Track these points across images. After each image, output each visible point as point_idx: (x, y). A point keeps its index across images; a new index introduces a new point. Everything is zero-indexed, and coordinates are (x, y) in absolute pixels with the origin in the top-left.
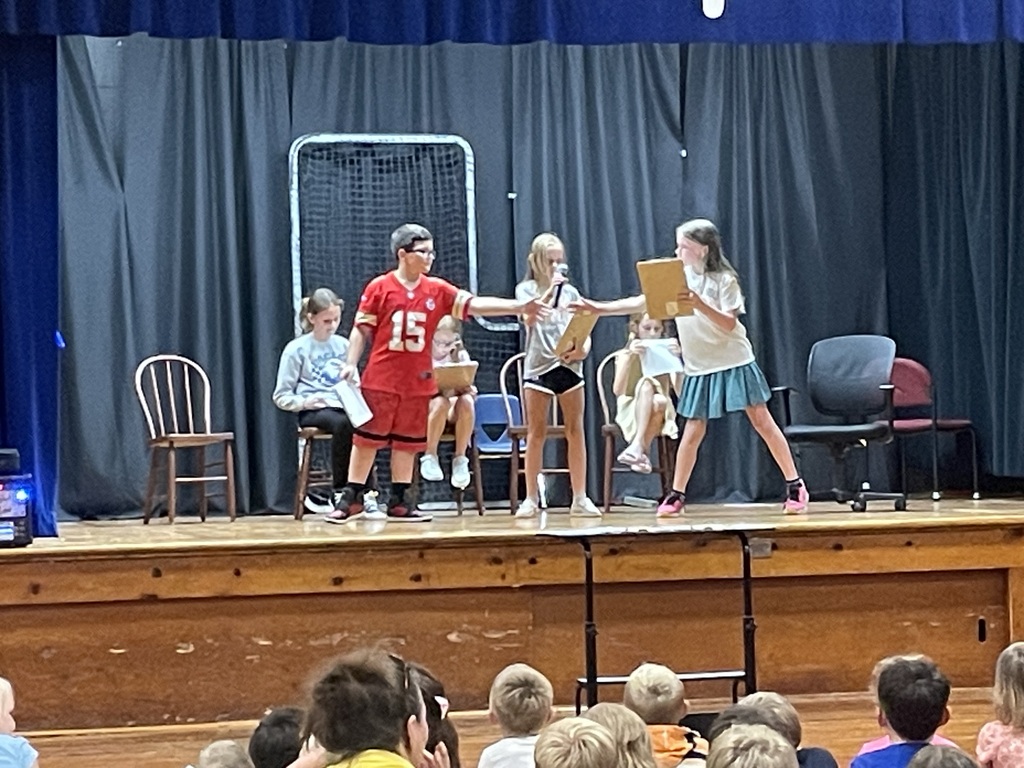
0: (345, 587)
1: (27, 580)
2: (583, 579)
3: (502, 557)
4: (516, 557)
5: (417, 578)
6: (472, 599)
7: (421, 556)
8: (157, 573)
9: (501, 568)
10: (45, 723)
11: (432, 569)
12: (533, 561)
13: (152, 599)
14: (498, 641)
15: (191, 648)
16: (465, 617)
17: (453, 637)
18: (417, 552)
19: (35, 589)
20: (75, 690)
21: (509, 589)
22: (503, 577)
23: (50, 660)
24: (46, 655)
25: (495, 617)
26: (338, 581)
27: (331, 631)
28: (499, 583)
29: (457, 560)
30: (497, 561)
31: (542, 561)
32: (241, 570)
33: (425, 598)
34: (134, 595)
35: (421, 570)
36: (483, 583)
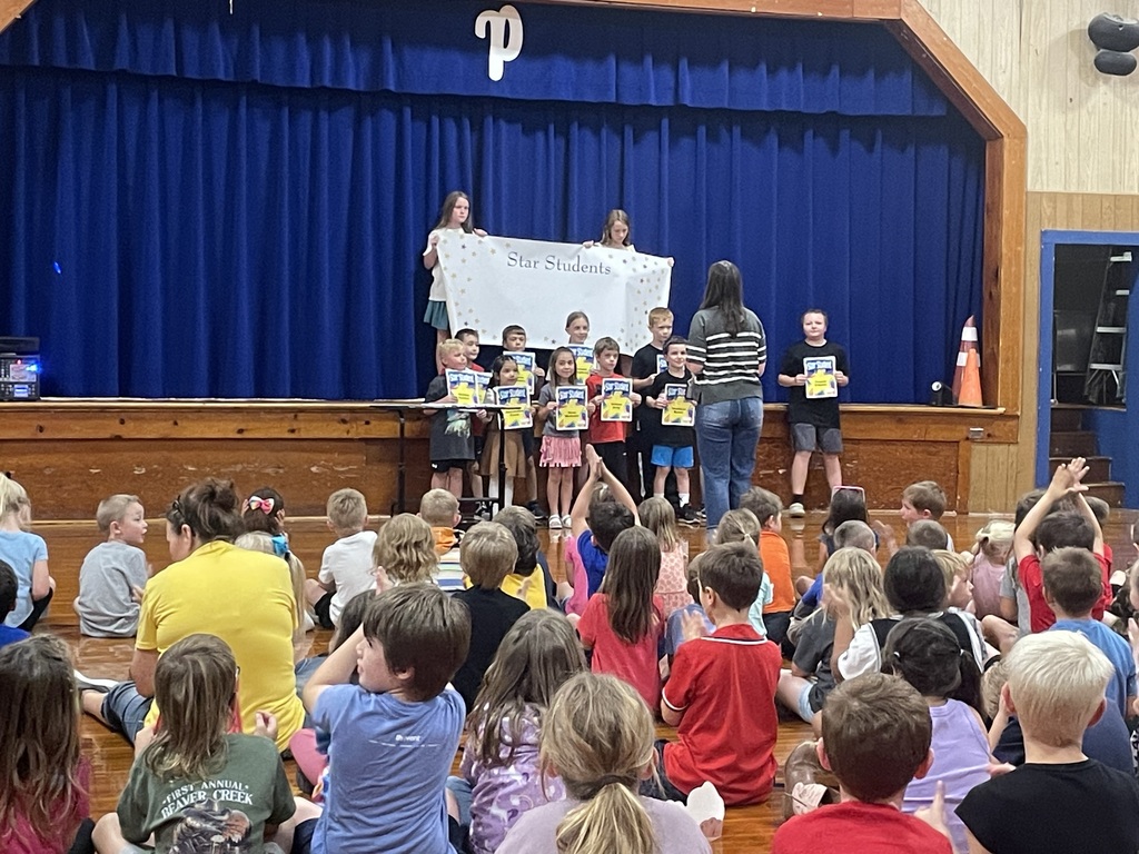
0: (246, 435)
1: (36, 423)
2: (398, 435)
3: (347, 419)
4: (356, 420)
5: (293, 431)
6: (327, 445)
7: (296, 416)
8: (122, 422)
9: (347, 426)
10: (44, 516)
11: (302, 425)
12: (367, 423)
13: (118, 438)
14: (343, 472)
15: (143, 471)
16: (324, 457)
17: (314, 469)
18: (293, 415)
19: (41, 429)
20: (65, 495)
21: (351, 440)
22: (348, 432)
23: (49, 475)
24: (47, 472)
25: (342, 457)
26: (241, 431)
27: (236, 463)
28: (345, 436)
29: (318, 420)
30: (344, 421)
31: (373, 423)
32: (179, 422)
33: (297, 443)
34: (108, 436)
35: (295, 425)
36: (335, 435)
